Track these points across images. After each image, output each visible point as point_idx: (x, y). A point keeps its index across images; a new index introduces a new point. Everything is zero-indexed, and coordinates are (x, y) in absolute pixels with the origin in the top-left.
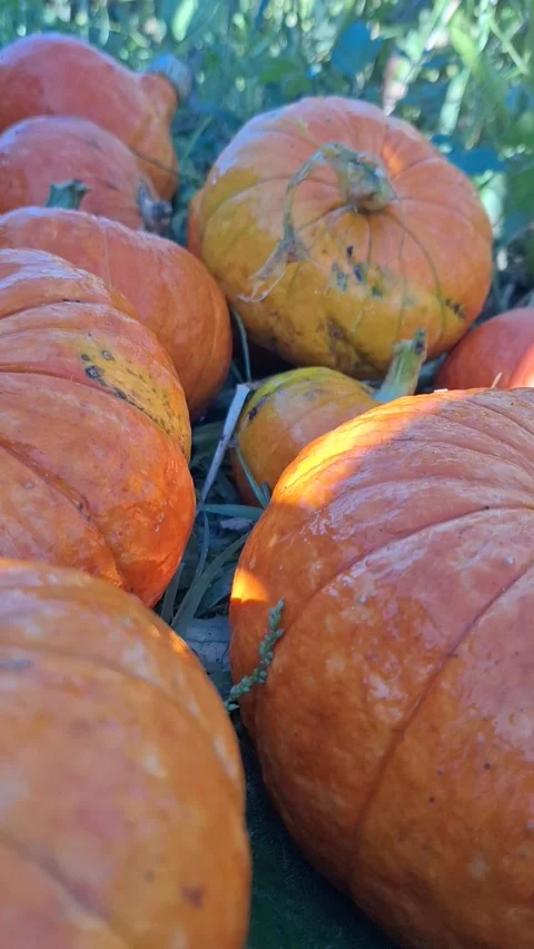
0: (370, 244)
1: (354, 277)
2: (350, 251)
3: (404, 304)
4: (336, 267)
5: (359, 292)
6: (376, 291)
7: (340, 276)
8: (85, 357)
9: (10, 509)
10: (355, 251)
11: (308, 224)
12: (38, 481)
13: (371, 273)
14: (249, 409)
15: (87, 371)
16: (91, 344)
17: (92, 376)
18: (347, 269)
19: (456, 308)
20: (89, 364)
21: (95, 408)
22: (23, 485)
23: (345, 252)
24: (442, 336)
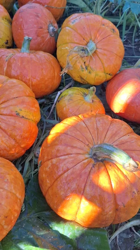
0: (89, 61)
1: (85, 69)
2: (85, 63)
3: (96, 75)
4: (82, 66)
5: (86, 72)
6: (90, 72)
7: (82, 68)
8: (16, 112)
9: (2, 141)
10: (86, 62)
11: (76, 56)
12: (7, 136)
13: (89, 68)
14: (58, 100)
15: (17, 114)
16: (17, 109)
17: (18, 114)
18: (84, 67)
19: (110, 74)
20: (17, 113)
21: (17, 122)
22: (5, 137)
23: (84, 62)
24: (106, 80)
